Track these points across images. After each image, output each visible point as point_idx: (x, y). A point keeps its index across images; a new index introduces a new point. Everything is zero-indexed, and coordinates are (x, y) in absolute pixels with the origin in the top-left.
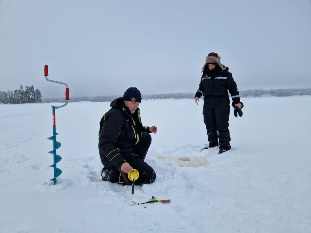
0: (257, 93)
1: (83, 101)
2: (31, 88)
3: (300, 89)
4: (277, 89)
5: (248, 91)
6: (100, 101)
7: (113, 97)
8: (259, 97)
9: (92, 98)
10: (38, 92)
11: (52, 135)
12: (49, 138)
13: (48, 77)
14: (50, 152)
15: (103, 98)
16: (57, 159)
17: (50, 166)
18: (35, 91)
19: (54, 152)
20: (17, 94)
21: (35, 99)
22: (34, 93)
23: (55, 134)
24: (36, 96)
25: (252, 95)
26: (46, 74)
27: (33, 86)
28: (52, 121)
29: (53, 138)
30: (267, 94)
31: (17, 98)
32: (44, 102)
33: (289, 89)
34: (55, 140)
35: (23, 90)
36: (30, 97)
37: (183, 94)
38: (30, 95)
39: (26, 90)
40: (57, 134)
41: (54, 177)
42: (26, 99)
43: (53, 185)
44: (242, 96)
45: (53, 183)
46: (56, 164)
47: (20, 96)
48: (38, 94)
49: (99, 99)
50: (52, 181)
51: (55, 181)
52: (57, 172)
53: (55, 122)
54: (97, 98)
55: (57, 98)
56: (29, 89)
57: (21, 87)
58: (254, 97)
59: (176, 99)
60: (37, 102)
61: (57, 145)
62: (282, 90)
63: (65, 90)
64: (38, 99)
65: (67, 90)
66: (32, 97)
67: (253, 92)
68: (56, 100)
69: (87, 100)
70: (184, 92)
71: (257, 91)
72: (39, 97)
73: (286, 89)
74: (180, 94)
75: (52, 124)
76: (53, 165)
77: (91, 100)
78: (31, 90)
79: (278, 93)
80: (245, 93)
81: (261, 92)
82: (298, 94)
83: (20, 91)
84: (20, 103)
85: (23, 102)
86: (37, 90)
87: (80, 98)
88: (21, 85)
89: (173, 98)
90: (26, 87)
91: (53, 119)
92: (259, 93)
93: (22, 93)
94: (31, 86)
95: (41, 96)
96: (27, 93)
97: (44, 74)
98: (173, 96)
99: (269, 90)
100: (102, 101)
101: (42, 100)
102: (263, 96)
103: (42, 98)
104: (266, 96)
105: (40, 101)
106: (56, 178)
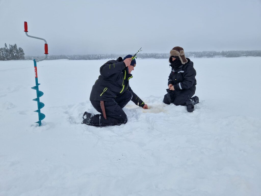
0: (210, 54)
1: (62, 59)
2: (14, 46)
3: (246, 51)
4: (227, 51)
5: (203, 52)
6: (77, 60)
7: (88, 56)
8: (212, 57)
9: (69, 57)
10: (21, 50)
11: (35, 85)
12: (32, 88)
13: (27, 33)
14: (34, 100)
15: (79, 56)
16: (41, 105)
17: (35, 111)
18: (18, 49)
19: (37, 100)
20: (2, 51)
21: (18, 56)
22: (17, 51)
23: (37, 84)
24: (19, 54)
25: (206, 55)
26: (26, 30)
27: (16, 45)
28: (34, 73)
29: (36, 88)
30: (219, 55)
31: (3, 55)
32: (27, 59)
33: (237, 51)
34: (38, 90)
35: (7, 48)
36: (14, 55)
37: (148, 54)
38: (14, 53)
39: (10, 48)
40: (39, 84)
41: (39, 120)
42: (11, 56)
43: (38, 126)
44: (198, 57)
45: (39, 125)
46: (40, 110)
47: (5, 54)
48: (21, 52)
49: (76, 57)
50: (37, 124)
51: (40, 123)
52: (42, 116)
53: (36, 74)
54: (74, 57)
55: (38, 56)
56: (13, 48)
57: (6, 45)
58: (208, 58)
59: (142, 59)
60: (21, 60)
61: (40, 94)
62: (231, 51)
63: (44, 45)
64: (21, 56)
65: (46, 46)
66: (16, 55)
67: (207, 53)
68: (37, 58)
69: (65, 59)
70: (150, 53)
71: (211, 52)
72: (22, 55)
73: (235, 51)
74: (146, 54)
75: (35, 76)
76: (37, 110)
77: (69, 59)
78: (15, 48)
79: (228, 54)
80: (200, 54)
81: (214, 53)
82: (244, 55)
83: (5, 48)
84: (6, 60)
85: (8, 59)
86: (20, 49)
87: (58, 56)
88: (5, 44)
89: (140, 58)
90: (10, 46)
91: (34, 71)
92: (212, 54)
93: (7, 51)
94: (15, 44)
95: (24, 54)
96: (11, 51)
97: (24, 30)
98: (140, 56)
99: (221, 51)
100: (78, 60)
101: (25, 57)
102: (216, 56)
103: (25, 56)
104: (218, 57)
105: (23, 58)
106: (41, 121)
